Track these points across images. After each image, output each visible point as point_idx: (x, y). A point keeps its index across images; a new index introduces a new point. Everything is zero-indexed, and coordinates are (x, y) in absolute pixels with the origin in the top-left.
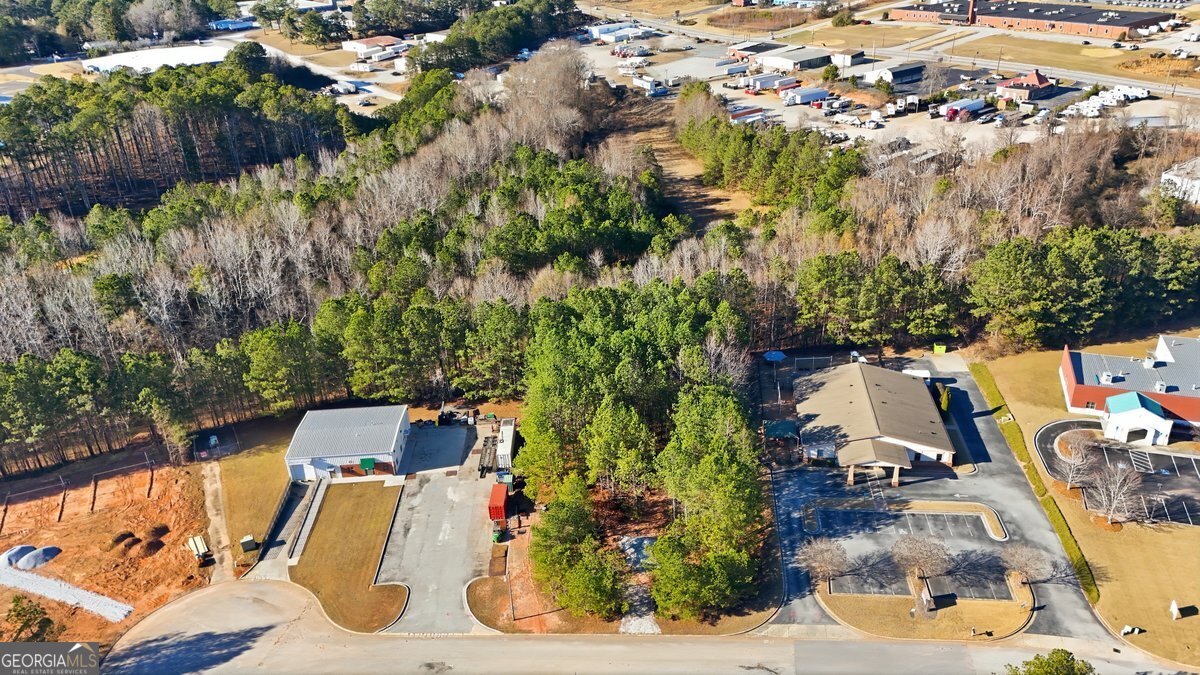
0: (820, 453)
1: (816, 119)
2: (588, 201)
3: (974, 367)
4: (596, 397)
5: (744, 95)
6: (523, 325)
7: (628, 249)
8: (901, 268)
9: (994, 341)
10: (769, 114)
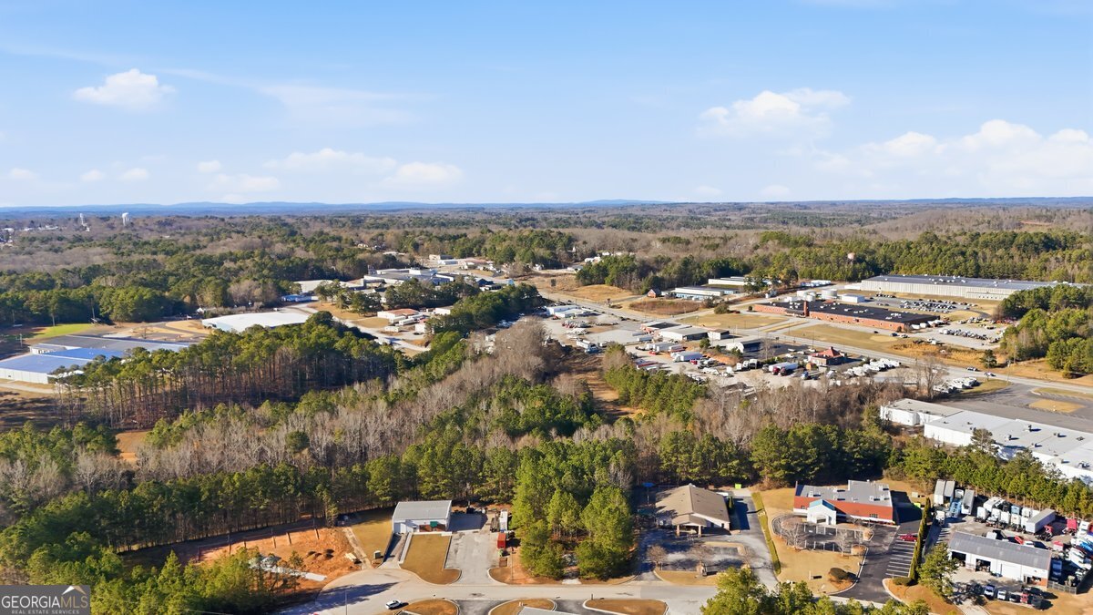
0: (665, 522)
1: (692, 370)
2: (548, 405)
3: (754, 495)
4: (553, 489)
5: (649, 354)
6: (515, 460)
7: (568, 429)
8: (714, 440)
9: (766, 482)
10: (663, 366)
